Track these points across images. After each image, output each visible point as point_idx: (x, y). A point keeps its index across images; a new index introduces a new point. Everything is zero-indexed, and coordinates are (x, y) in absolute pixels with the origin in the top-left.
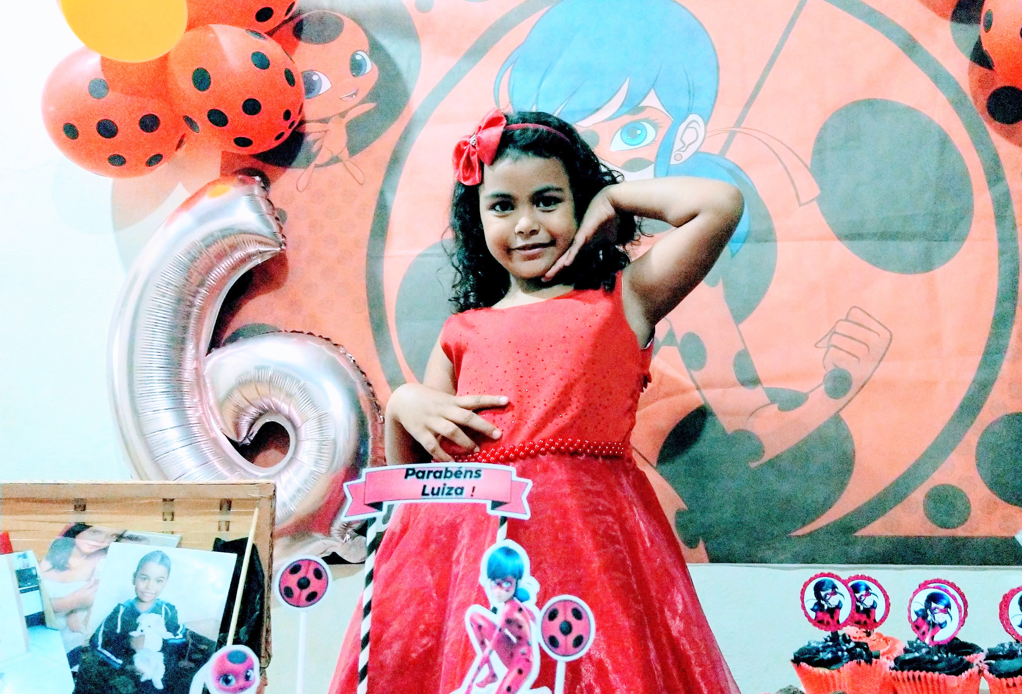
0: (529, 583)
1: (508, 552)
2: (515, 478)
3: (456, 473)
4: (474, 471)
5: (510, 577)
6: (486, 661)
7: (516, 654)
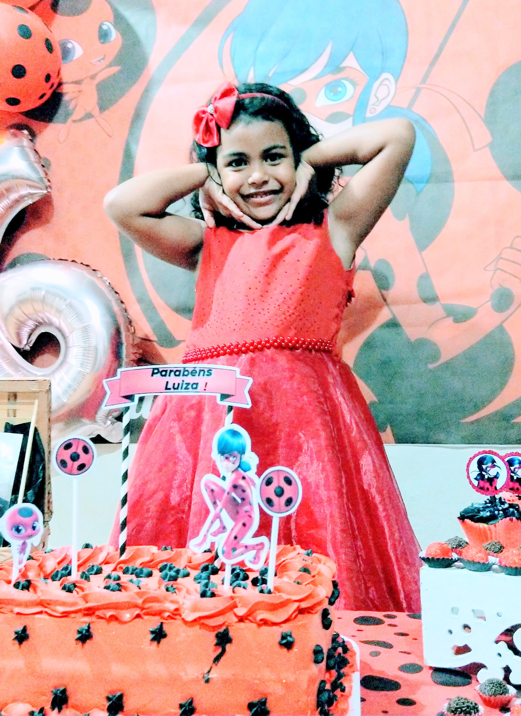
0: (250, 458)
1: (235, 433)
2: (238, 376)
3: (192, 372)
4: (206, 370)
5: (236, 453)
6: (218, 516)
7: (241, 512)
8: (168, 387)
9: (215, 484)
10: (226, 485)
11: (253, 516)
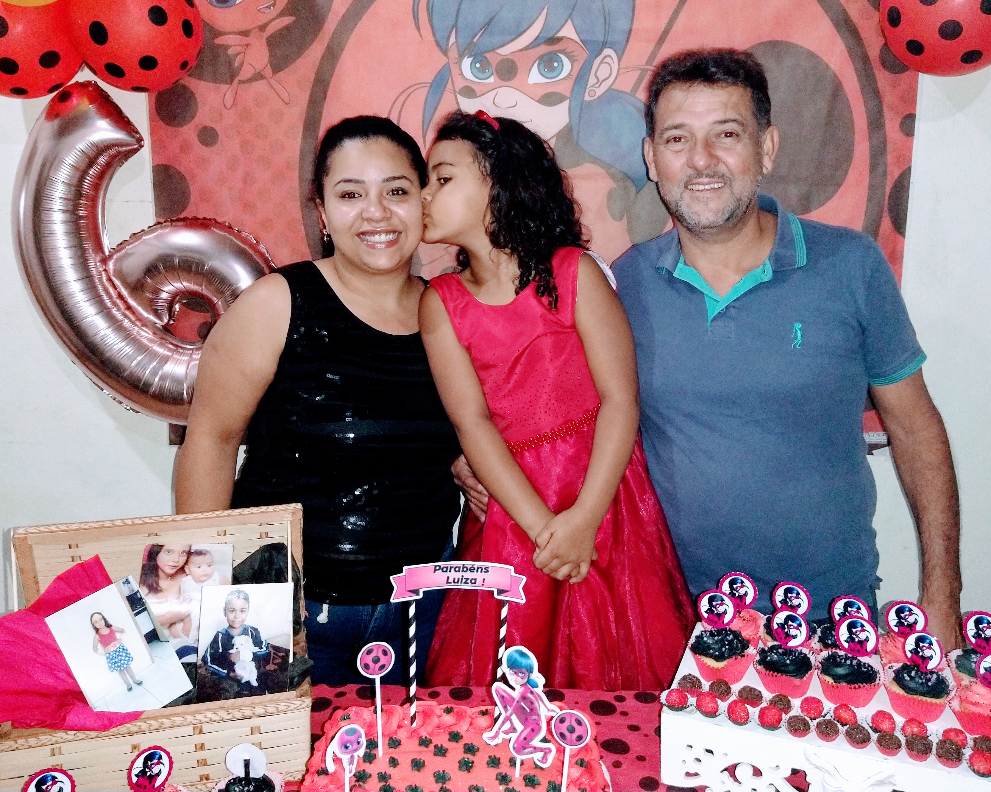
0: (537, 678)
3: (471, 568)
5: (524, 670)
6: (508, 719)
7: (529, 718)
8: (449, 581)
9: (504, 691)
10: (516, 694)
11: (541, 724)
